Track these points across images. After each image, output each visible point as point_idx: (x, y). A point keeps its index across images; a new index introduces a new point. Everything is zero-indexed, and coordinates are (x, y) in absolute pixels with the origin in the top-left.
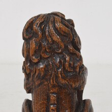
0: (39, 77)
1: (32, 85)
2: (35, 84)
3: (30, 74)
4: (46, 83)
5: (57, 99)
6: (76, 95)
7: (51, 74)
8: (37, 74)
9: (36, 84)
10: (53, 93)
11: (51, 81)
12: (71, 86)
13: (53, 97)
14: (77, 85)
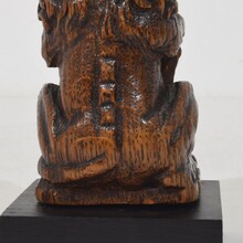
0: (74, 23)
1: (60, 44)
2: (66, 40)
3: (54, 17)
4: (91, 36)
5: (116, 70)
6: (159, 68)
7: (103, 15)
8: (70, 16)
9: (69, 39)
10: (107, 57)
11: (103, 30)
12: (148, 43)
13: (107, 66)
14: (162, 41)
